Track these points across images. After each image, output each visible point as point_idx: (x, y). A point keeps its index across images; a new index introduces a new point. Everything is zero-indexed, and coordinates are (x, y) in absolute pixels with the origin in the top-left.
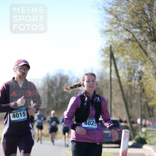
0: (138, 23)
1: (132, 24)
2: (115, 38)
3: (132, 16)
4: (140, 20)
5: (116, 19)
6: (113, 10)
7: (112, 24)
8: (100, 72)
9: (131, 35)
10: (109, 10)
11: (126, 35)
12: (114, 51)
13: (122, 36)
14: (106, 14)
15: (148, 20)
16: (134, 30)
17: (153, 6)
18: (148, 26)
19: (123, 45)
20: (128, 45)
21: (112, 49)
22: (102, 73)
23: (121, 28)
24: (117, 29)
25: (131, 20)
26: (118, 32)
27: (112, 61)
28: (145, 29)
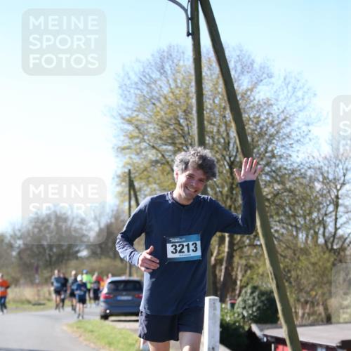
0: (169, 137)
1: (161, 138)
2: (136, 159)
3: (161, 126)
4: (173, 133)
5: (137, 131)
6: (132, 118)
7: (132, 138)
8: (115, 208)
9: (160, 155)
10: (127, 118)
11: (153, 155)
12: (135, 177)
13: (146, 155)
14: (123, 123)
15: (184, 133)
16: (164, 147)
17: (191, 114)
18: (184, 142)
19: (149, 169)
20: (156, 169)
21: (132, 176)
22: (117, 210)
23: (144, 145)
24: (138, 146)
25: (160, 133)
26: (141, 150)
27: (132, 193)
28: (180, 146)
